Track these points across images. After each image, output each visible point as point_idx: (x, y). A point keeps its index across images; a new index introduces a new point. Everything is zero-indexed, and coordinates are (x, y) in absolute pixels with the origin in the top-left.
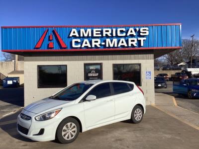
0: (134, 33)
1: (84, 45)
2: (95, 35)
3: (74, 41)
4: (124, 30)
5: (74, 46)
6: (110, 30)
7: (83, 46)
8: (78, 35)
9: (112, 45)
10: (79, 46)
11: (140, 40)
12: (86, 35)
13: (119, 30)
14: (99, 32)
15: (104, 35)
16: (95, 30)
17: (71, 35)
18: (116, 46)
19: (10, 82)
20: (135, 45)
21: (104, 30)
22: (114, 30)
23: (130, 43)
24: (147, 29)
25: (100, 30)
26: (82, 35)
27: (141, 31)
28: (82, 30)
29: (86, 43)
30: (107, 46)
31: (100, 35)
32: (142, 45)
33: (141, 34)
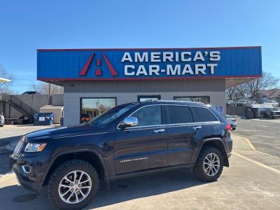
0: (202, 58)
1: (139, 72)
2: (152, 60)
3: (126, 67)
4: (189, 53)
5: (126, 73)
6: (172, 54)
7: (138, 74)
8: (131, 61)
9: (173, 73)
10: (133, 73)
11: (210, 67)
12: (141, 60)
13: (183, 54)
14: (158, 57)
15: (164, 60)
16: (152, 54)
17: (123, 61)
18: (179, 73)
19: (42, 119)
20: (204, 73)
21: (165, 54)
22: (177, 54)
23: (197, 70)
24: (218, 53)
25: (159, 53)
26: (136, 60)
27: (211, 55)
28: (137, 54)
29: (141, 70)
30: (168, 73)
31: (159, 61)
32: (212, 72)
33: (211, 59)
